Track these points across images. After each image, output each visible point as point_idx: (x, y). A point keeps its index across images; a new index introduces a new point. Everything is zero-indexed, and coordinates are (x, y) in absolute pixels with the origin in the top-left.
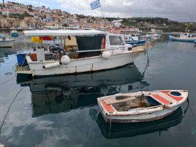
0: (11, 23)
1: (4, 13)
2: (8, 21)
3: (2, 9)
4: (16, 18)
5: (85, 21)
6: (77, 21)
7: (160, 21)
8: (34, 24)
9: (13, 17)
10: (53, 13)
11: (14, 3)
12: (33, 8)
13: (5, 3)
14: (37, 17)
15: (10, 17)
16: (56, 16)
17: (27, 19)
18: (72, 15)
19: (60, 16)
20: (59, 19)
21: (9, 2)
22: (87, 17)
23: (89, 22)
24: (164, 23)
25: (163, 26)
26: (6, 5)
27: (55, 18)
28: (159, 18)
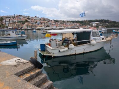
0: (18, 26)
1: (14, 21)
2: (17, 25)
3: (13, 19)
4: (21, 23)
5: (59, 23)
6: (54, 24)
7: (104, 21)
8: (31, 26)
9: (19, 23)
10: (41, 20)
11: (20, 15)
12: (30, 18)
13: (15, 16)
14: (32, 22)
15: (18, 23)
16: (42, 21)
17: (26, 23)
18: (51, 20)
19: (45, 21)
20: (44, 23)
21: (17, 15)
22: (60, 21)
23: (61, 24)
24: (106, 22)
25: (106, 24)
26: (16, 17)
27: (42, 22)
28: (103, 20)
